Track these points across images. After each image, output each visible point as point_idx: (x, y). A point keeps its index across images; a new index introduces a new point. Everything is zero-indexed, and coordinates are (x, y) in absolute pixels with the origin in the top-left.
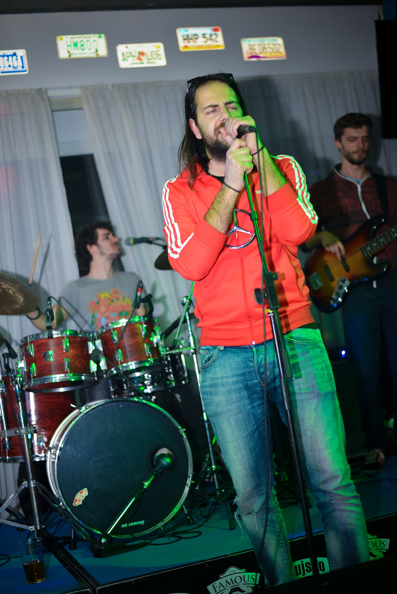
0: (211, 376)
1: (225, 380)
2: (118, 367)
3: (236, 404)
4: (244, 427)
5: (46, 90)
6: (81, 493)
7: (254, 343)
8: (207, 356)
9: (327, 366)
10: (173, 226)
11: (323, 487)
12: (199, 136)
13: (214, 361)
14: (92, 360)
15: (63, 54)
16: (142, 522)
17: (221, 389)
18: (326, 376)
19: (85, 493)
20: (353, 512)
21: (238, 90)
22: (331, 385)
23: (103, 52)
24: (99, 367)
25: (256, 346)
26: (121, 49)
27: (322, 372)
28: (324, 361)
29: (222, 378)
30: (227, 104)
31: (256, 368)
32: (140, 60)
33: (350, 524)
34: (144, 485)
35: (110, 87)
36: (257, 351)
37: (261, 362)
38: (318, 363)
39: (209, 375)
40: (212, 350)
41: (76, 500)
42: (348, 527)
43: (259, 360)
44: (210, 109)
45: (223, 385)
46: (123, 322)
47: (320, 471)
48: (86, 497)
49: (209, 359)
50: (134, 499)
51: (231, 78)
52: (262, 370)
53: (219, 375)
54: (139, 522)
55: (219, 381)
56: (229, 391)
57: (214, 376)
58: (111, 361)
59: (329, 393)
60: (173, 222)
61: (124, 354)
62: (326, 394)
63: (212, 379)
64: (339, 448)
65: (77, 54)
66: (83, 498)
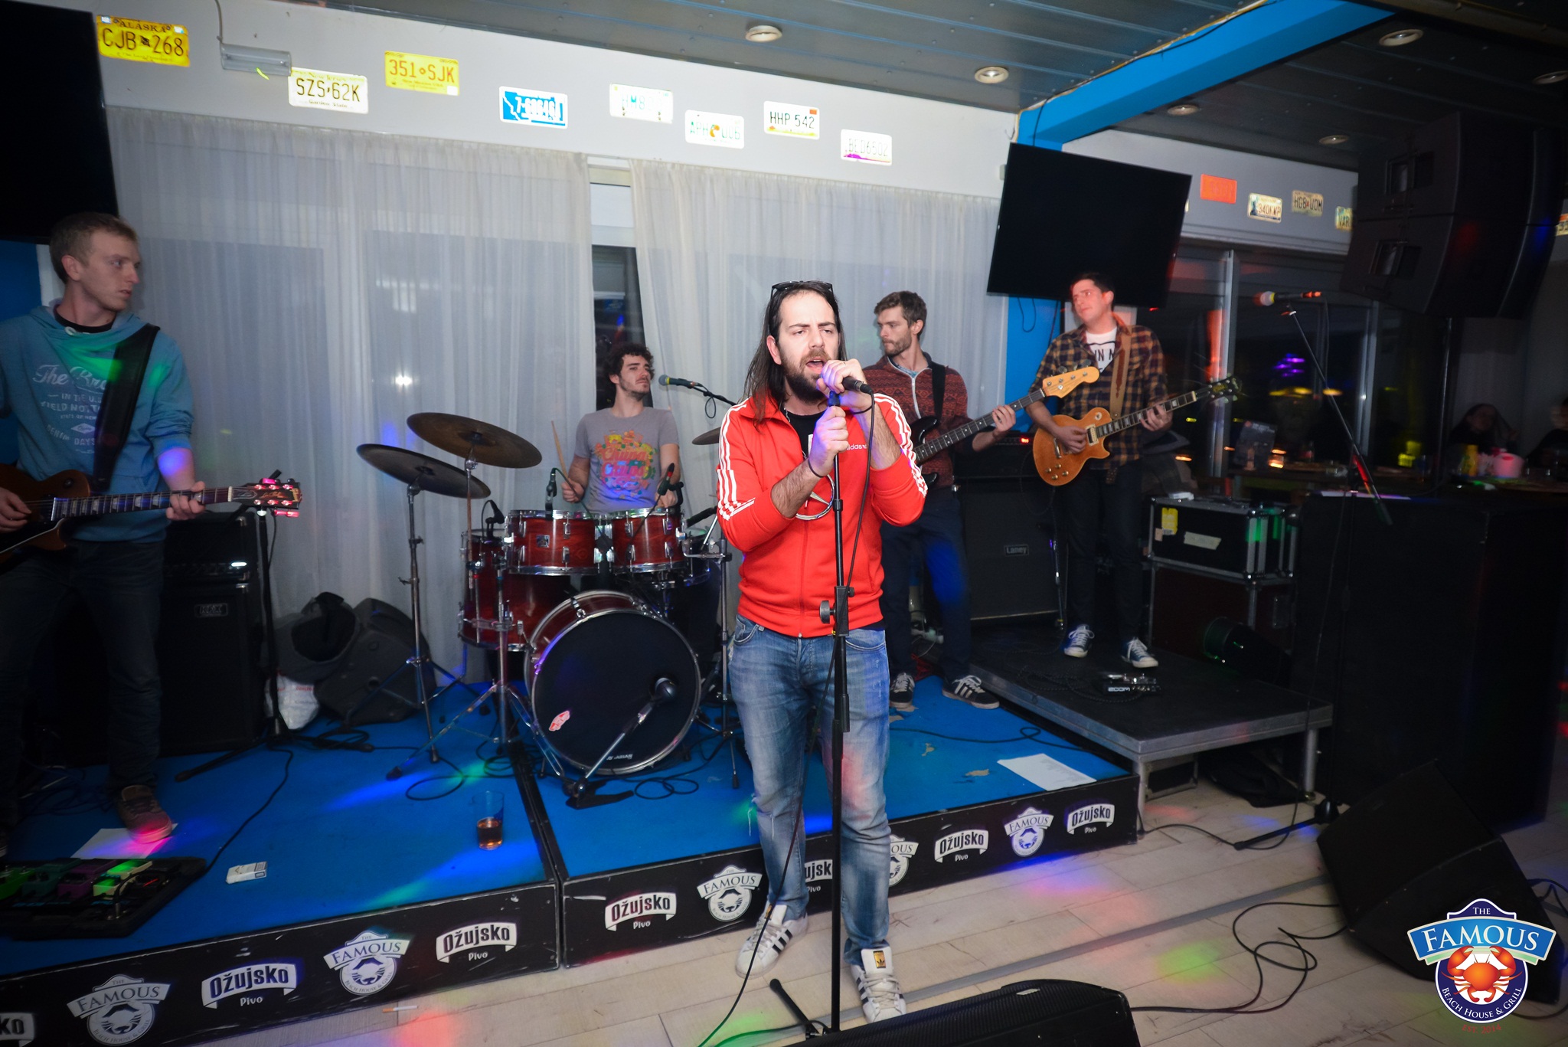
0: (742, 657)
1: (759, 667)
2: (628, 566)
3: (770, 697)
4: (775, 723)
5: (588, 155)
6: (561, 716)
7: (800, 635)
8: (743, 631)
9: (883, 683)
10: (728, 472)
11: (850, 824)
12: (777, 360)
13: (749, 641)
14: (597, 548)
15: (615, 111)
16: (630, 756)
17: (753, 677)
18: (880, 696)
19: (565, 716)
20: (880, 853)
21: (837, 306)
22: (884, 707)
23: (668, 118)
24: (604, 557)
25: (802, 638)
26: (690, 115)
27: (876, 690)
28: (882, 676)
29: (756, 663)
30: (821, 325)
31: (798, 666)
32: (713, 135)
33: (874, 866)
34: (638, 719)
35: (669, 166)
36: (803, 646)
37: (805, 661)
38: (873, 679)
39: (742, 656)
40: (749, 626)
41: (554, 724)
42: (870, 868)
43: (803, 659)
44: (799, 329)
45: (756, 673)
46: (644, 513)
47: (850, 805)
48: (567, 721)
49: (745, 636)
50: (623, 735)
51: (830, 290)
52: (804, 670)
53: (752, 660)
54: (627, 756)
55: (752, 667)
56: (762, 681)
57: (746, 659)
58: (622, 556)
59: (878, 717)
60: (729, 468)
61: (639, 551)
62: (875, 718)
63: (744, 662)
64: (877, 783)
65: (634, 113)
66: (563, 723)
